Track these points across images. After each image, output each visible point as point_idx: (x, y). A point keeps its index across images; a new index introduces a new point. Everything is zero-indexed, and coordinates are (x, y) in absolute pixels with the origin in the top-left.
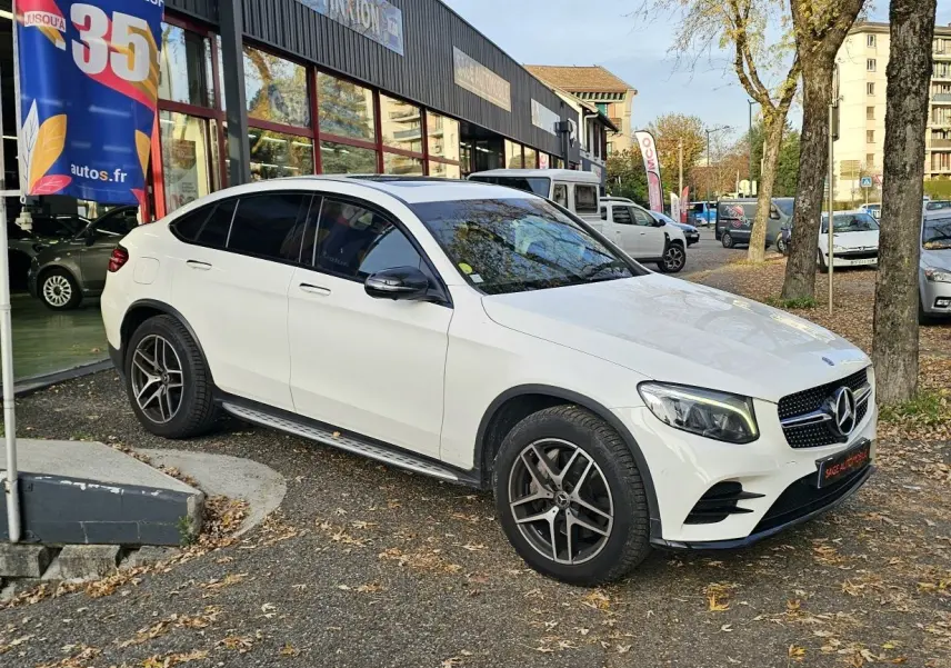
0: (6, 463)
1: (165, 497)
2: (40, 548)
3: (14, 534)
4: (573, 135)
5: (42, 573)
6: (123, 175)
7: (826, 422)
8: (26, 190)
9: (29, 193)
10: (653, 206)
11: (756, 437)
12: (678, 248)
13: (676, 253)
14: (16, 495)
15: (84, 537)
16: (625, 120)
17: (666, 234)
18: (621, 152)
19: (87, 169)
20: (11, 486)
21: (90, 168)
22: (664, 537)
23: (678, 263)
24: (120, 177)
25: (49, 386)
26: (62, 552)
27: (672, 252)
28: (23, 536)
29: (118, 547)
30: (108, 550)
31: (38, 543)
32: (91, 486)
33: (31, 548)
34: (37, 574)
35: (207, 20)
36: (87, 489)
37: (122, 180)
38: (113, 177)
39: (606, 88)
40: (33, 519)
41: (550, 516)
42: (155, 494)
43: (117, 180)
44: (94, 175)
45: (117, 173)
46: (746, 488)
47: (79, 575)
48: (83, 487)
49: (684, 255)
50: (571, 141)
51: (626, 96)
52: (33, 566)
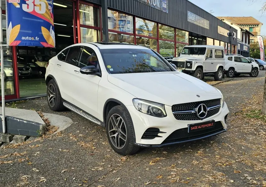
0: (2, 113)
1: (35, 124)
2: (10, 135)
3: (4, 131)
4: (234, 36)
5: (10, 142)
6: (38, 39)
7: (193, 113)
8: (8, 44)
9: (9, 45)
10: (261, 58)
11: (166, 116)
12: (256, 70)
13: (255, 71)
14: (5, 121)
15: (18, 134)
16: (258, 33)
17: (252, 65)
18: (256, 42)
19: (28, 37)
20: (3, 119)
21: (29, 37)
22: (136, 142)
23: (256, 74)
24: (37, 39)
25: (41, 97)
26: (14, 137)
27: (254, 71)
28: (6, 132)
29: (26, 136)
30: (23, 137)
31: (10, 134)
32: (20, 120)
33: (8, 135)
34: (9, 142)
35: (98, 4)
36: (19, 121)
37: (38, 40)
38: (35, 39)
39: (253, 23)
40: (9, 128)
41: (115, 135)
42: (33, 123)
43: (36, 40)
44: (30, 39)
45: (36, 38)
46: (161, 130)
47: (17, 143)
48: (18, 120)
49: (258, 72)
50: (234, 38)
51: (259, 25)
52: (8, 140)
